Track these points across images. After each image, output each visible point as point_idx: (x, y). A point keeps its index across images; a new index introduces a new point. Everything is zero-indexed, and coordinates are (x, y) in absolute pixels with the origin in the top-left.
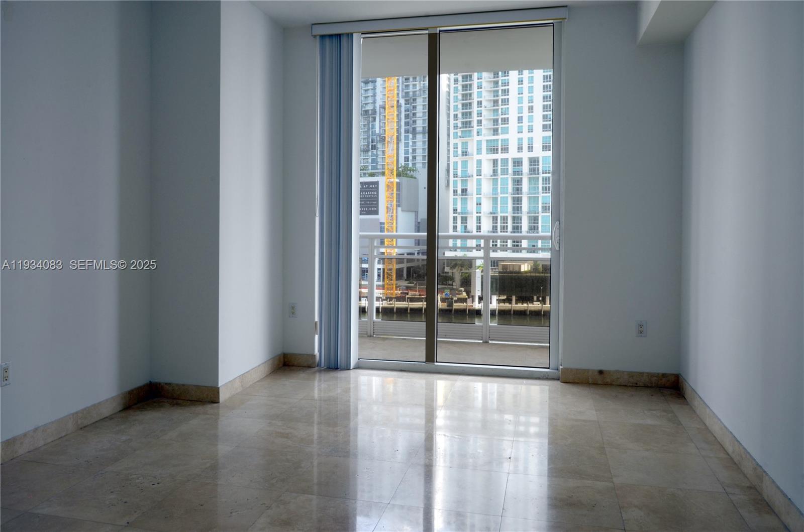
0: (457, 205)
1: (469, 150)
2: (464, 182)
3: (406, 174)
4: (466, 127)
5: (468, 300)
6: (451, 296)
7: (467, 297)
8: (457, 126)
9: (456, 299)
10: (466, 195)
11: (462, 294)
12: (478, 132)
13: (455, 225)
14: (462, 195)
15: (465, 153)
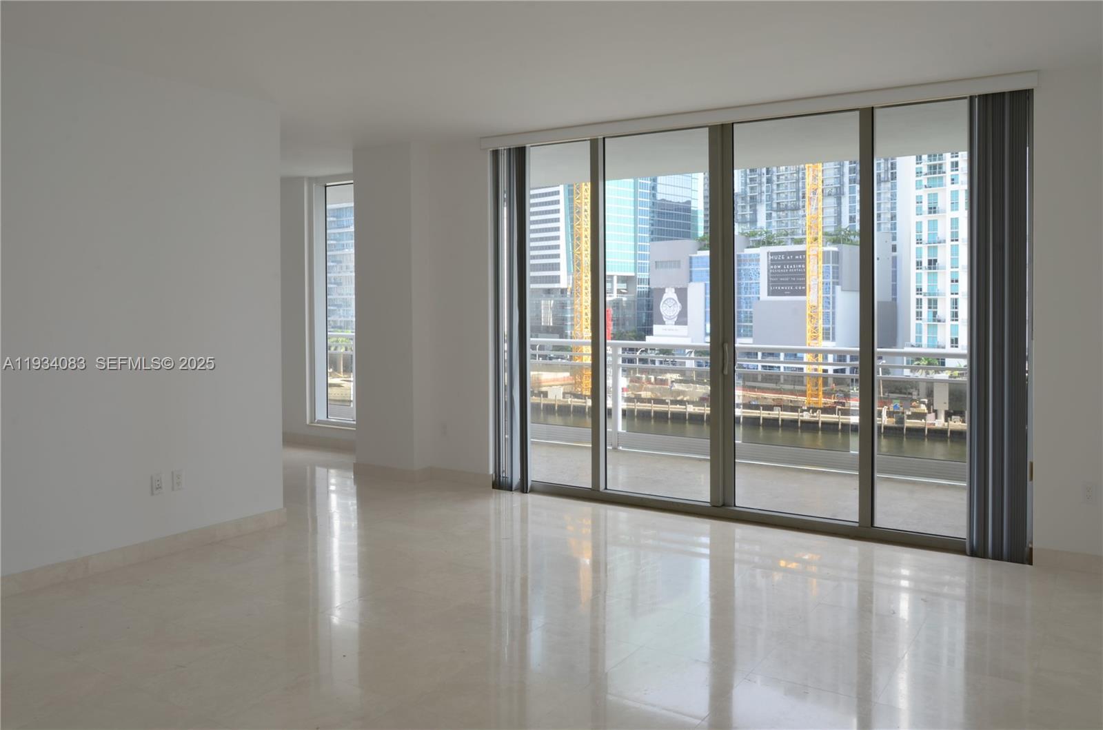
0: (921, 282)
1: (940, 205)
2: (933, 250)
3: (848, 240)
4: (935, 173)
5: (929, 415)
6: (902, 408)
7: (926, 411)
8: (921, 172)
9: (910, 413)
10: (935, 269)
11: (918, 407)
12: (953, 180)
13: (919, 310)
14: (930, 268)
15: (933, 210)
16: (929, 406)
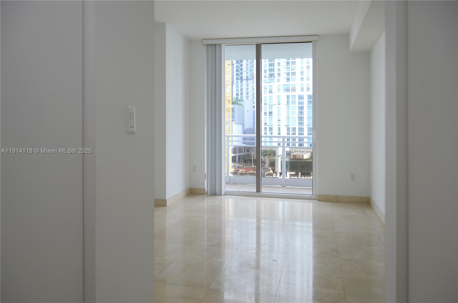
0: (266, 121)
1: (273, 91)
2: (271, 107)
3: (237, 103)
4: (271, 77)
5: (274, 174)
6: (264, 172)
7: (273, 173)
8: (266, 77)
9: (267, 174)
10: (271, 115)
11: (270, 171)
12: (278, 80)
13: (266, 132)
14: (270, 115)
15: (271, 92)
16: (274, 170)
